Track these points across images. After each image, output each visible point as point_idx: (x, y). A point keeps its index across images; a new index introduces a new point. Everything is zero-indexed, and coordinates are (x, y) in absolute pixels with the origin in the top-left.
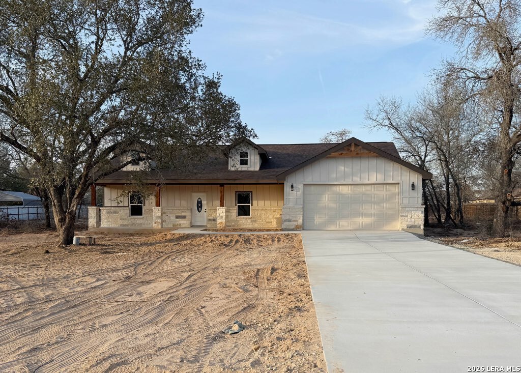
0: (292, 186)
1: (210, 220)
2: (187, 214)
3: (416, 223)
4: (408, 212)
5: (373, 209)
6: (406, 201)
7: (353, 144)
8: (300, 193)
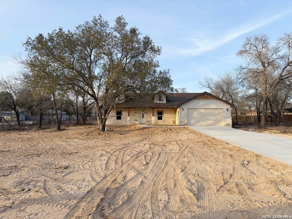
0: (183, 109)
1: (147, 121)
2: (138, 119)
3: (229, 123)
4: (226, 119)
5: (213, 118)
6: (225, 115)
7: (206, 94)
8: (186, 111)
